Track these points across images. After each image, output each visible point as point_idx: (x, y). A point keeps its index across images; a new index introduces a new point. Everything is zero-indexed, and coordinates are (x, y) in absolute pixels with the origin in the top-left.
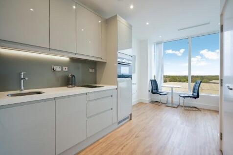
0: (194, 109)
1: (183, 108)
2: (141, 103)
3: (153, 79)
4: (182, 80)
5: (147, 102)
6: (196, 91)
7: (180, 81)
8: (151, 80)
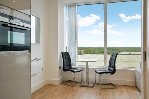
0: (111, 86)
1: (99, 87)
2: (48, 86)
3: (65, 51)
4: (96, 52)
5: (57, 83)
6: (113, 65)
7: (94, 53)
8: (62, 53)
